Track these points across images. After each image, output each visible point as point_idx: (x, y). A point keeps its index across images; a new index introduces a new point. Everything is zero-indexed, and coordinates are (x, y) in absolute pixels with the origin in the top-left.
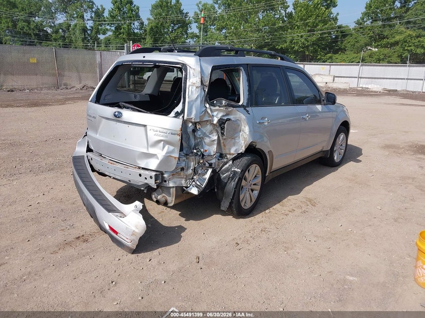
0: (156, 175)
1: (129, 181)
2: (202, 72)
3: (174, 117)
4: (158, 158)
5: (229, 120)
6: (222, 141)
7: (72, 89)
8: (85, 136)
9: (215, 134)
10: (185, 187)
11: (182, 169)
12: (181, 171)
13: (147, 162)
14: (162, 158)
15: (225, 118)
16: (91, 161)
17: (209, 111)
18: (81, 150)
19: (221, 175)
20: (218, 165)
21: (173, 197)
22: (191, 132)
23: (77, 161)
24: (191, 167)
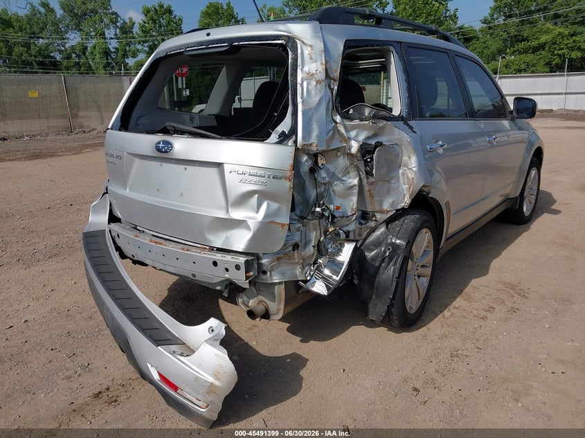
0: (247, 262)
1: (194, 275)
2: (326, 50)
3: (277, 143)
4: (248, 228)
5: (379, 144)
6: (366, 188)
7: (91, 133)
8: (104, 194)
9: (353, 173)
10: (302, 281)
11: (296, 247)
12: (294, 250)
13: (227, 237)
14: (256, 228)
15: (373, 142)
16: (117, 239)
17: (342, 130)
18: (99, 219)
19: (367, 254)
20: (360, 235)
21: (280, 303)
22: (308, 173)
23: (92, 241)
24: (310, 241)
